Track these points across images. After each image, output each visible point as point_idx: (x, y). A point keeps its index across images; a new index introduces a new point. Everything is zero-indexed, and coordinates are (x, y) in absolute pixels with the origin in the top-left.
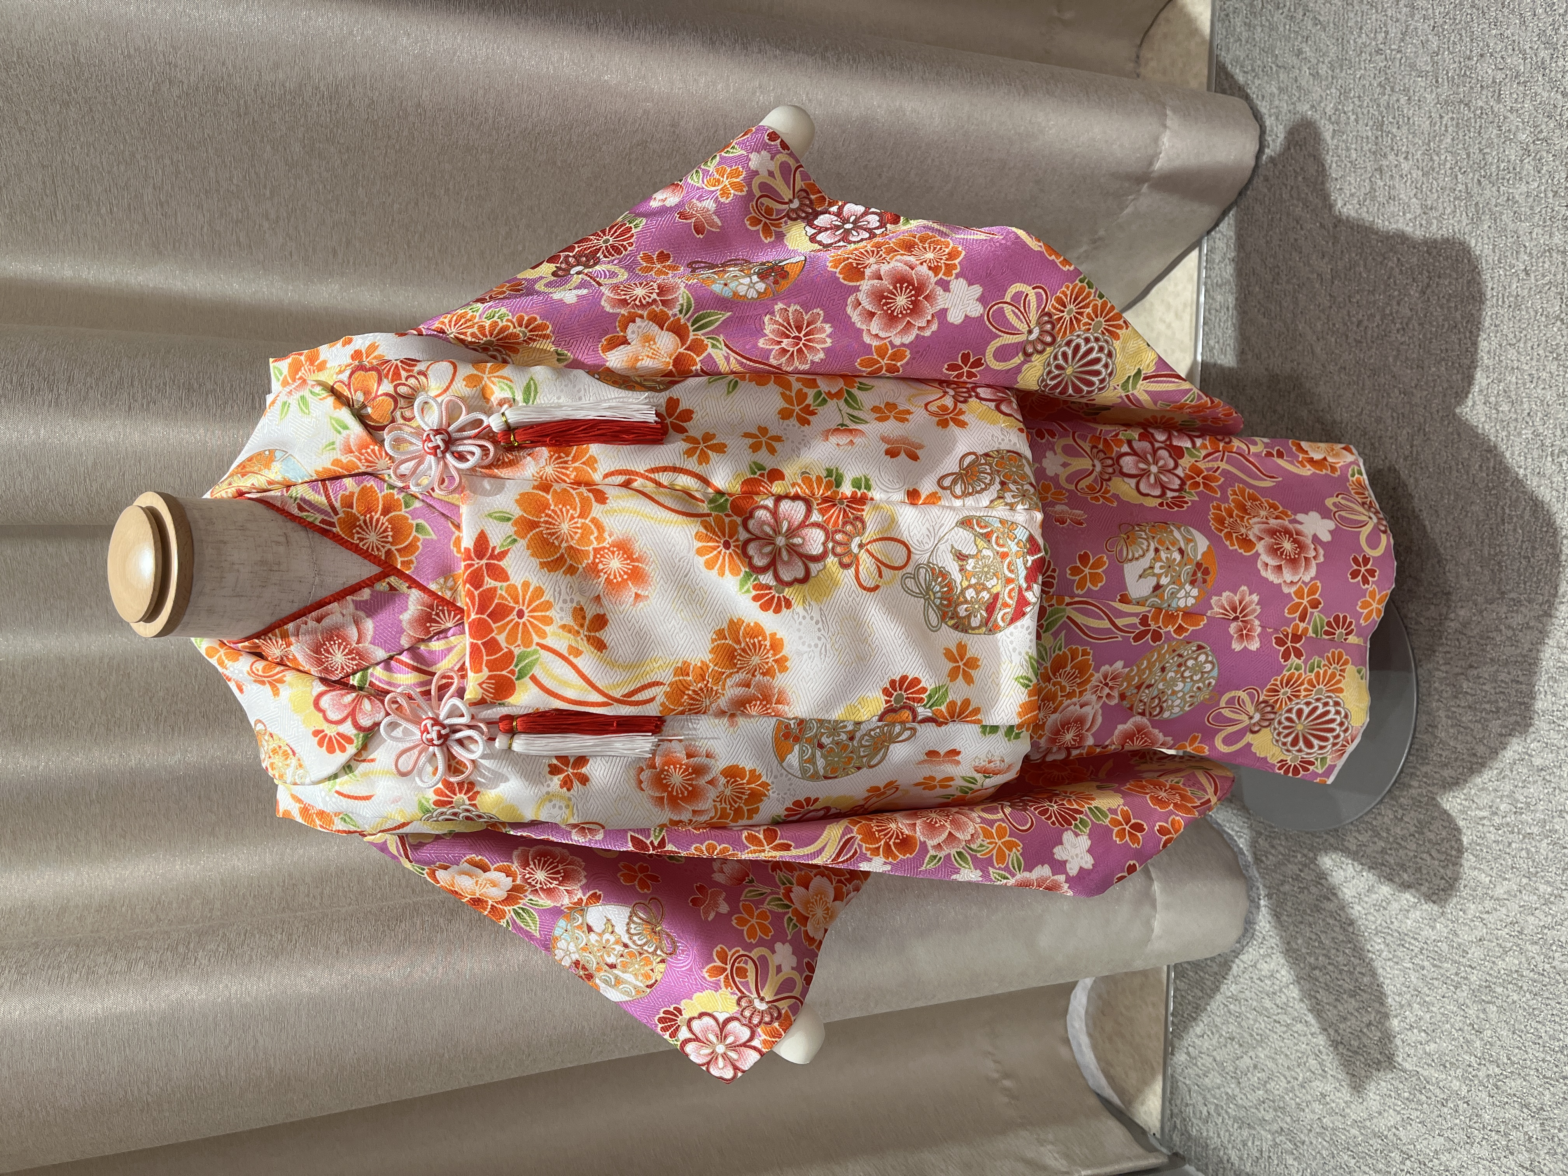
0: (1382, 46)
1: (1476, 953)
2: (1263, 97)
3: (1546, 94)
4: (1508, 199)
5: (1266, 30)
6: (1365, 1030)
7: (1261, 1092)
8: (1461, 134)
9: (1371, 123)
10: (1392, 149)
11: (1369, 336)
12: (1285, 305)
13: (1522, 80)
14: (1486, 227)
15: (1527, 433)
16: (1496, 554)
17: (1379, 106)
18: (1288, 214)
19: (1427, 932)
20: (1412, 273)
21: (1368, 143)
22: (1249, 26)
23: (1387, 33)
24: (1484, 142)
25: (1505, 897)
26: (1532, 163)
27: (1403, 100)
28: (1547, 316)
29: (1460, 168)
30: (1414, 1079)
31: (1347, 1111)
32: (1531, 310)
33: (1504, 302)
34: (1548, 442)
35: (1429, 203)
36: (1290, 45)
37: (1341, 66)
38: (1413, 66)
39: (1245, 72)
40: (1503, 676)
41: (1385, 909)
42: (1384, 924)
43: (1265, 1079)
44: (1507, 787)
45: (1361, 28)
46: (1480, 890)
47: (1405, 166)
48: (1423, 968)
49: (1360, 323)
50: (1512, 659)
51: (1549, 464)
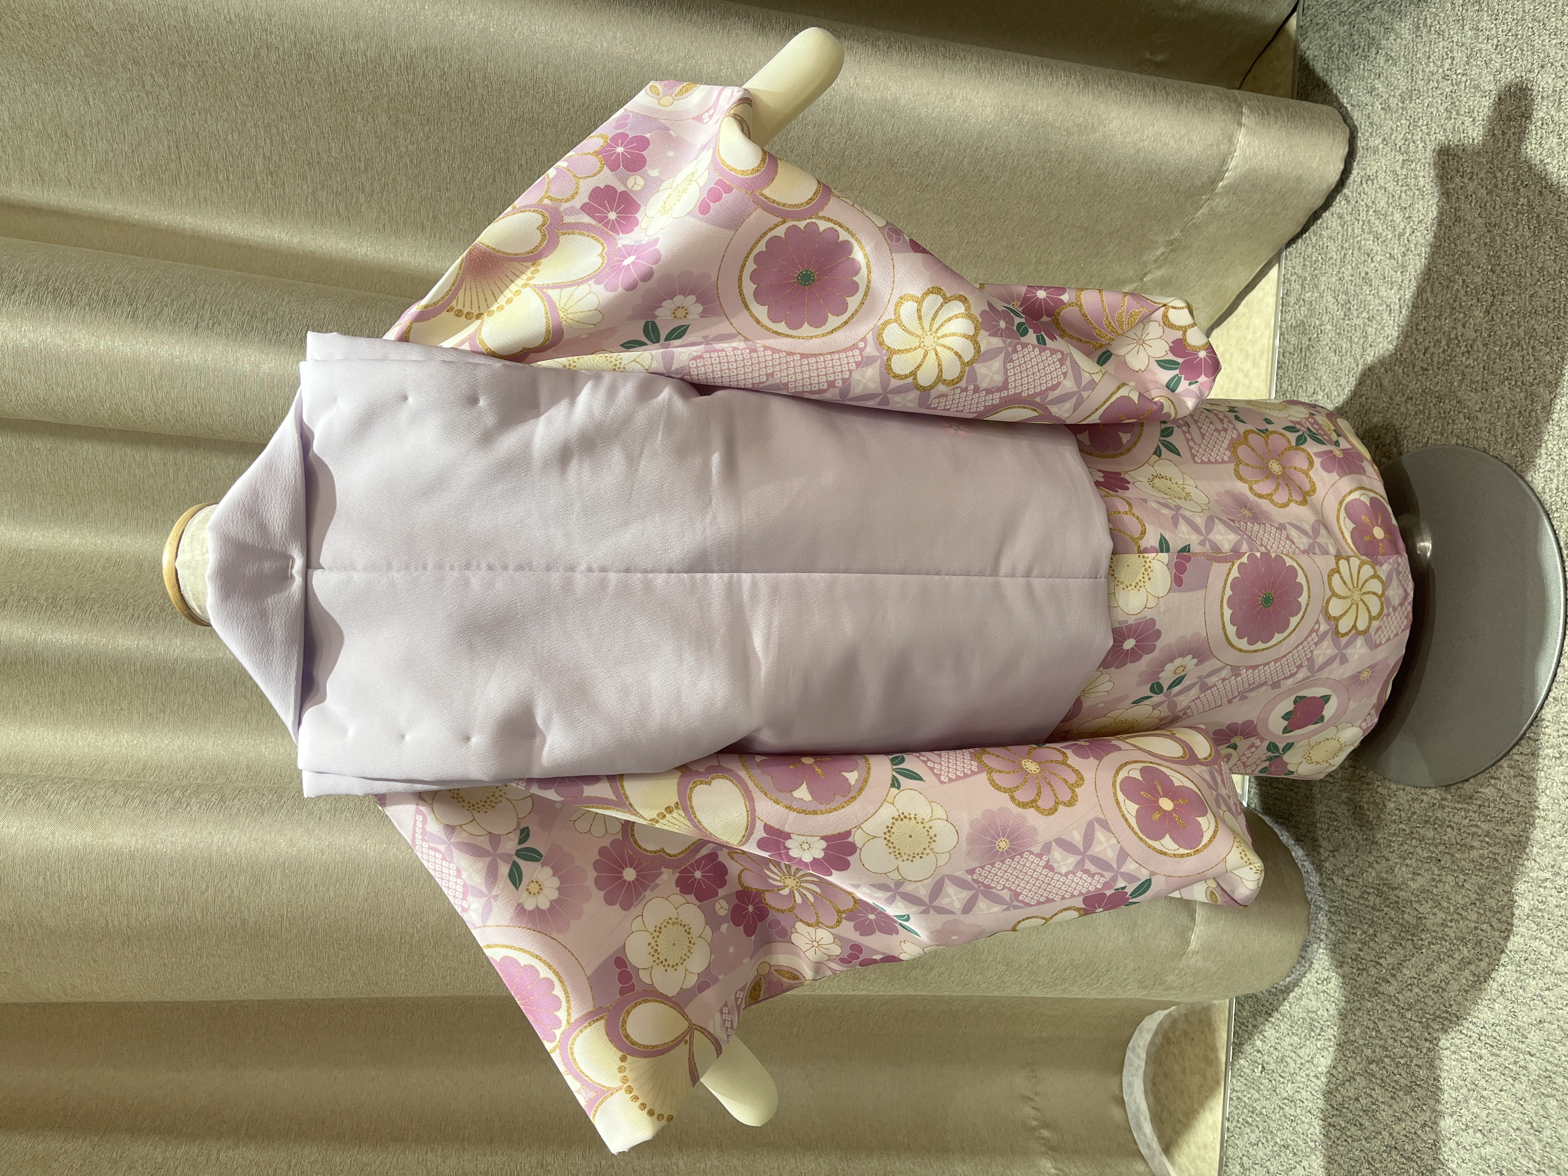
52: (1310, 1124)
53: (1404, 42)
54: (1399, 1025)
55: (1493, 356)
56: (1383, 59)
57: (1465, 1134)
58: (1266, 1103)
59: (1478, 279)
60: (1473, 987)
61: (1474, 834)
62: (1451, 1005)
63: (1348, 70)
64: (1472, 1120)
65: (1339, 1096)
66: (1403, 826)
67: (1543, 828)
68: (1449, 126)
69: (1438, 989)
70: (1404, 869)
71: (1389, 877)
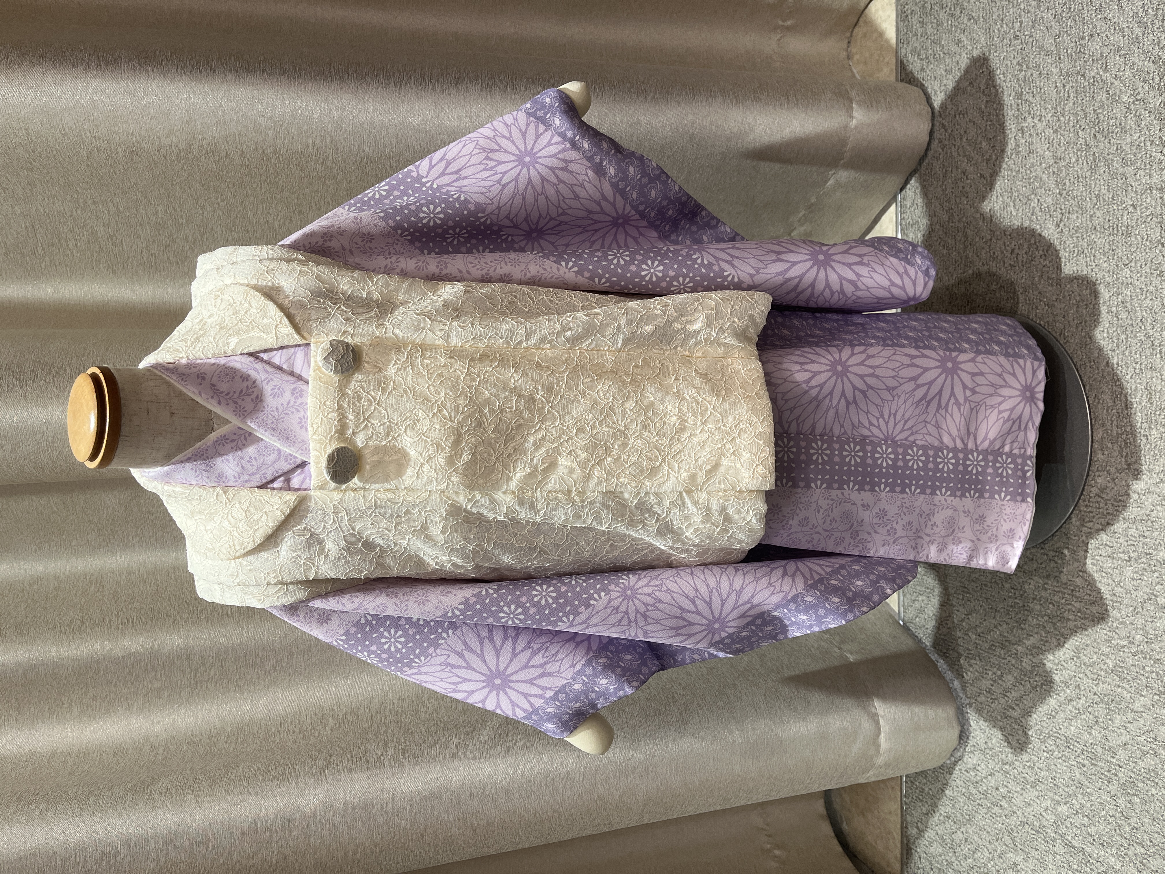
0: (1018, 33)
1: (1122, 754)
2: (935, 77)
4: (1117, 149)
5: (935, 25)
6: (1044, 814)
8: (1080, 99)
10: (1030, 114)
11: (1020, 261)
12: (959, 238)
13: (1122, 52)
14: (1102, 172)
15: (1141, 336)
16: (1123, 434)
17: (1018, 80)
18: (957, 167)
19: (1086, 736)
20: (1049, 211)
21: (1012, 110)
22: (922, 23)
23: (1021, 22)
24: (1097, 104)
25: (1142, 709)
26: (1134, 119)
27: (1036, 74)
28: (1151, 242)
29: (1080, 126)
30: (1080, 854)
32: (1138, 237)
33: (1118, 231)
34: (1157, 343)
35: (1059, 154)
36: (951, 36)
38: (1041, 48)
39: (921, 60)
40: (1132, 531)
41: (1054, 717)
42: (1054, 730)
43: (974, 849)
44: (1139, 622)
45: (1002, 20)
46: (1123, 705)
47: (1040, 126)
48: (1084, 766)
50: (1138, 518)
51: (1158, 360)
62: (1060, 729)
65: (984, 785)
70: (1020, 631)
71: (1010, 636)
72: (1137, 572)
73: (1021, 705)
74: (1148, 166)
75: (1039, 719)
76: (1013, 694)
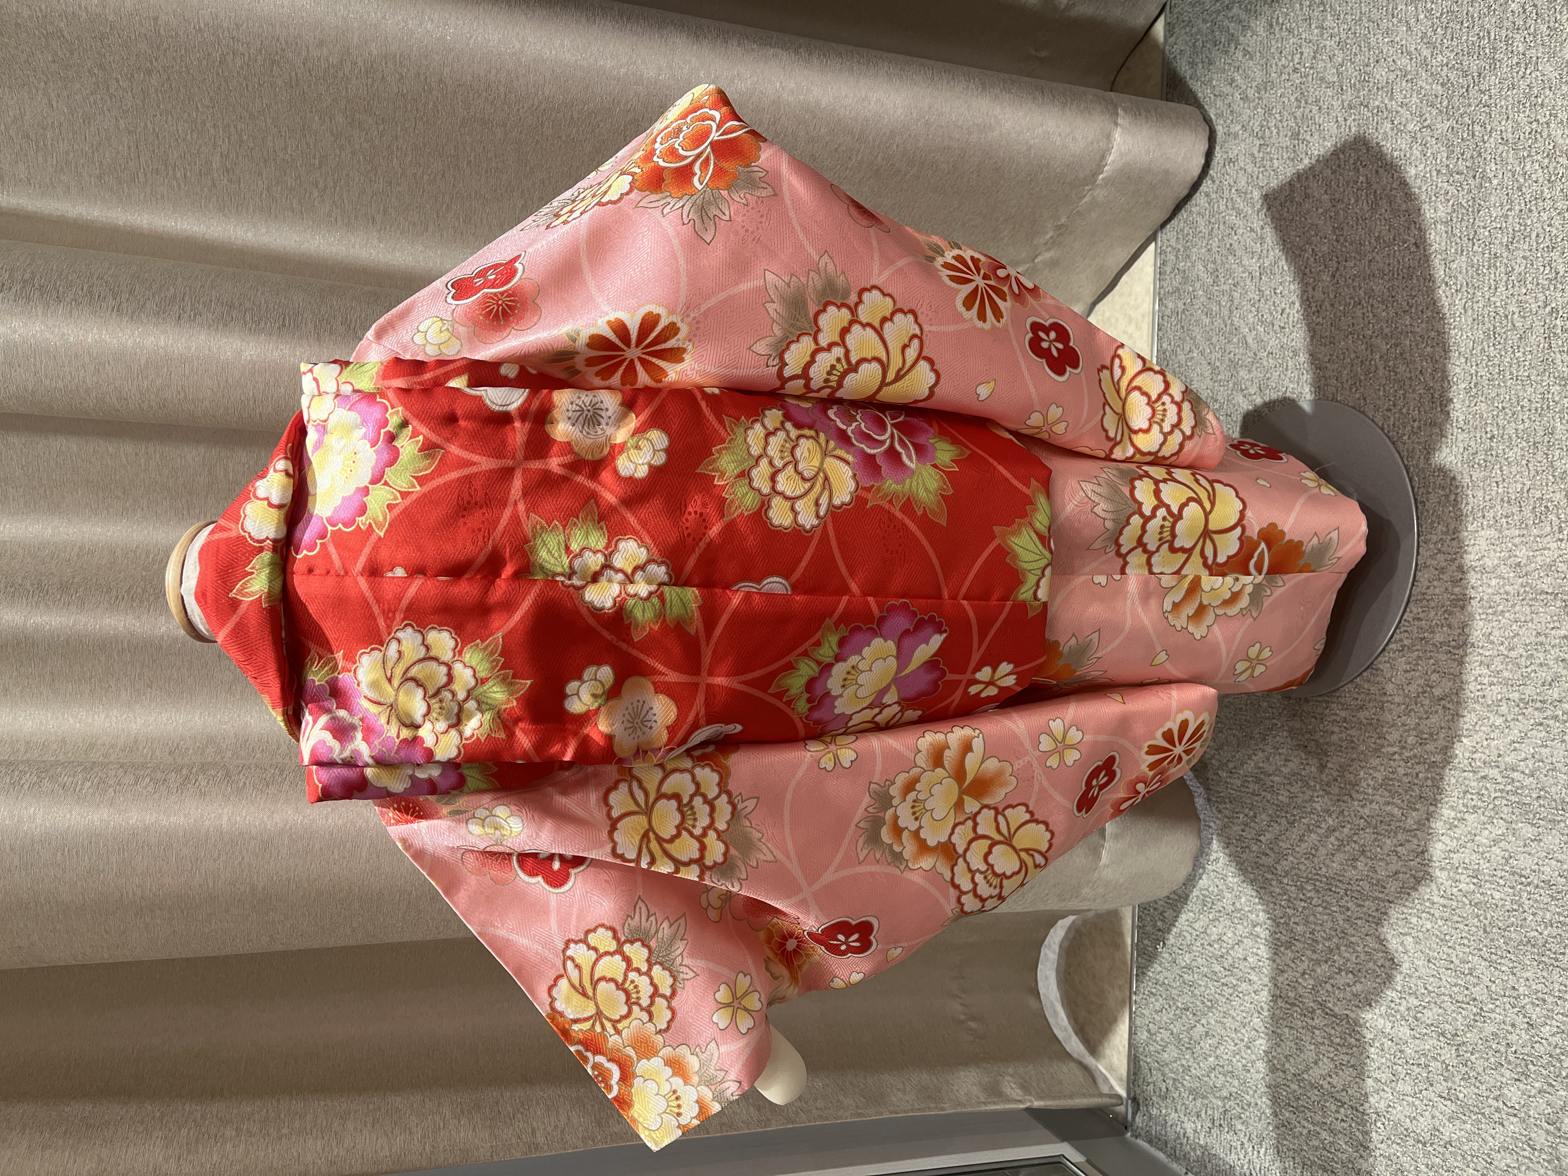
0: (1298, 66)
3: (1428, 87)
6: (1300, 980)
7: (1211, 1059)
9: (1290, 134)
12: (1224, 303)
13: (1409, 77)
19: (1350, 872)
23: (1302, 53)
27: (1315, 109)
31: (1287, 1066)
37: (1266, 88)
38: (1322, 79)
43: (1216, 1045)
44: (1412, 721)
45: (1281, 53)
46: (1393, 825)
48: (1348, 909)
49: (1283, 310)
52: (1206, 987)
53: (1259, 38)
54: (1278, 890)
55: (1338, 314)
56: (1241, 54)
57: (1338, 976)
58: (1168, 974)
59: (1325, 248)
60: (1338, 850)
61: (1334, 720)
62: (1321, 869)
63: (1210, 63)
64: (1344, 964)
65: (1229, 958)
66: (1275, 721)
67: (1390, 710)
68: (1299, 114)
69: (1310, 855)
70: (1277, 757)
71: (1265, 765)
72: (1410, 663)
73: (1276, 847)
74: (1434, 198)
75: (1296, 861)
76: (1269, 836)
